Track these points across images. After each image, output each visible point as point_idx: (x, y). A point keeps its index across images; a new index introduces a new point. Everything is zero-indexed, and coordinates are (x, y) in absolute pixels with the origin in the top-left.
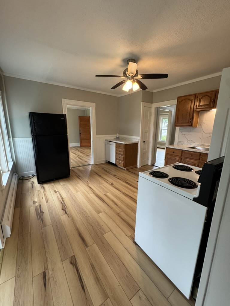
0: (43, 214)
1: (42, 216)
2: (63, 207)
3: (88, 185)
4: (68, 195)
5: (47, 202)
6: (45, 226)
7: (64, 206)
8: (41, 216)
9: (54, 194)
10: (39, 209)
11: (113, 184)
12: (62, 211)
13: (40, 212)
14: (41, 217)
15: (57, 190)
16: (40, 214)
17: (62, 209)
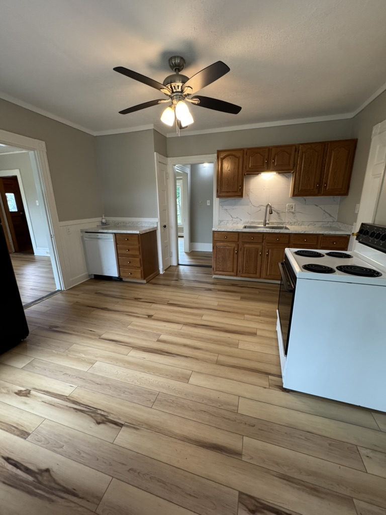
0: (50, 475)
1: (54, 481)
2: (92, 417)
3: (101, 337)
4: (72, 382)
5: (24, 434)
6: (97, 497)
7: (93, 412)
8: (53, 484)
9: (26, 403)
10: (19, 472)
11: (152, 316)
12: (102, 426)
13: (30, 478)
14: (52, 488)
15: (23, 386)
16: (40, 483)
17: (99, 423)
